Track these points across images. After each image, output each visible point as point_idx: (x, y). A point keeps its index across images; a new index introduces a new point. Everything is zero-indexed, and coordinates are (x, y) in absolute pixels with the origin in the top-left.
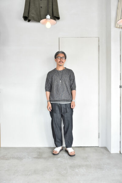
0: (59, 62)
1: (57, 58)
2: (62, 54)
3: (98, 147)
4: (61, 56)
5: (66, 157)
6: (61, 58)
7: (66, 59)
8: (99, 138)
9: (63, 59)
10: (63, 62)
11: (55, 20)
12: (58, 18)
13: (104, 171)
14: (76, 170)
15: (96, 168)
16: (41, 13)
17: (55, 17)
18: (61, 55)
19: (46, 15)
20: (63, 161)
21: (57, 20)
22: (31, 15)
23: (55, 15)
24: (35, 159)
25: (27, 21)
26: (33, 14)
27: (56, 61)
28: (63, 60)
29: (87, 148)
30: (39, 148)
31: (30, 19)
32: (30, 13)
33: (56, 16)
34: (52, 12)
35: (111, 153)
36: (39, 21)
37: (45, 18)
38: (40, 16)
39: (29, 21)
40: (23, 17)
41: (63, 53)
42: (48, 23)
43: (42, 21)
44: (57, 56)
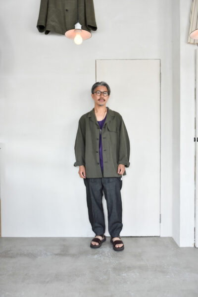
0: (99, 100)
1: (95, 94)
2: (103, 86)
3: (159, 237)
4: (102, 91)
5: (108, 254)
6: (102, 93)
7: (110, 95)
8: (160, 222)
9: (105, 95)
10: (104, 100)
11: (89, 31)
12: (95, 28)
13: (168, 276)
14: (124, 275)
15: (156, 270)
16: (67, 20)
17: (89, 26)
18: (102, 89)
19: (75, 23)
20: (102, 259)
21: (92, 31)
22: (51, 23)
23: (89, 23)
24: (57, 256)
25: (44, 33)
26: (53, 21)
27: (94, 97)
28: (105, 97)
29: (141, 238)
30: (64, 239)
31: (49, 30)
32: (49, 20)
33: (92, 25)
34: (84, 18)
35: (179, 248)
36: (63, 33)
37: (73, 28)
38: (65, 25)
39: (47, 33)
40: (37, 26)
41: (105, 85)
42: (78, 36)
43: (68, 33)
44: (95, 90)
